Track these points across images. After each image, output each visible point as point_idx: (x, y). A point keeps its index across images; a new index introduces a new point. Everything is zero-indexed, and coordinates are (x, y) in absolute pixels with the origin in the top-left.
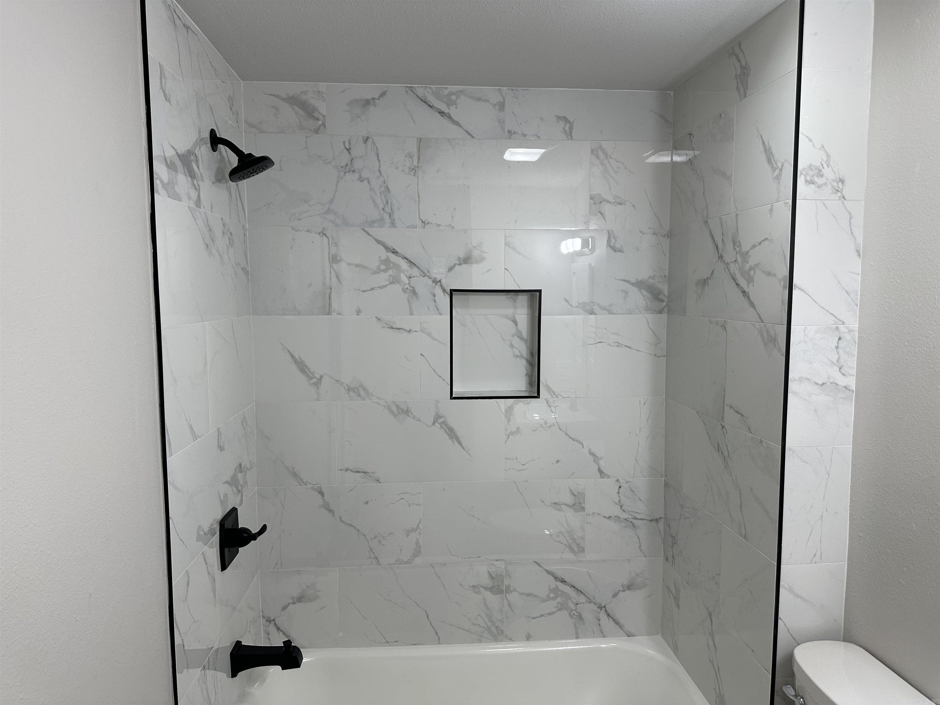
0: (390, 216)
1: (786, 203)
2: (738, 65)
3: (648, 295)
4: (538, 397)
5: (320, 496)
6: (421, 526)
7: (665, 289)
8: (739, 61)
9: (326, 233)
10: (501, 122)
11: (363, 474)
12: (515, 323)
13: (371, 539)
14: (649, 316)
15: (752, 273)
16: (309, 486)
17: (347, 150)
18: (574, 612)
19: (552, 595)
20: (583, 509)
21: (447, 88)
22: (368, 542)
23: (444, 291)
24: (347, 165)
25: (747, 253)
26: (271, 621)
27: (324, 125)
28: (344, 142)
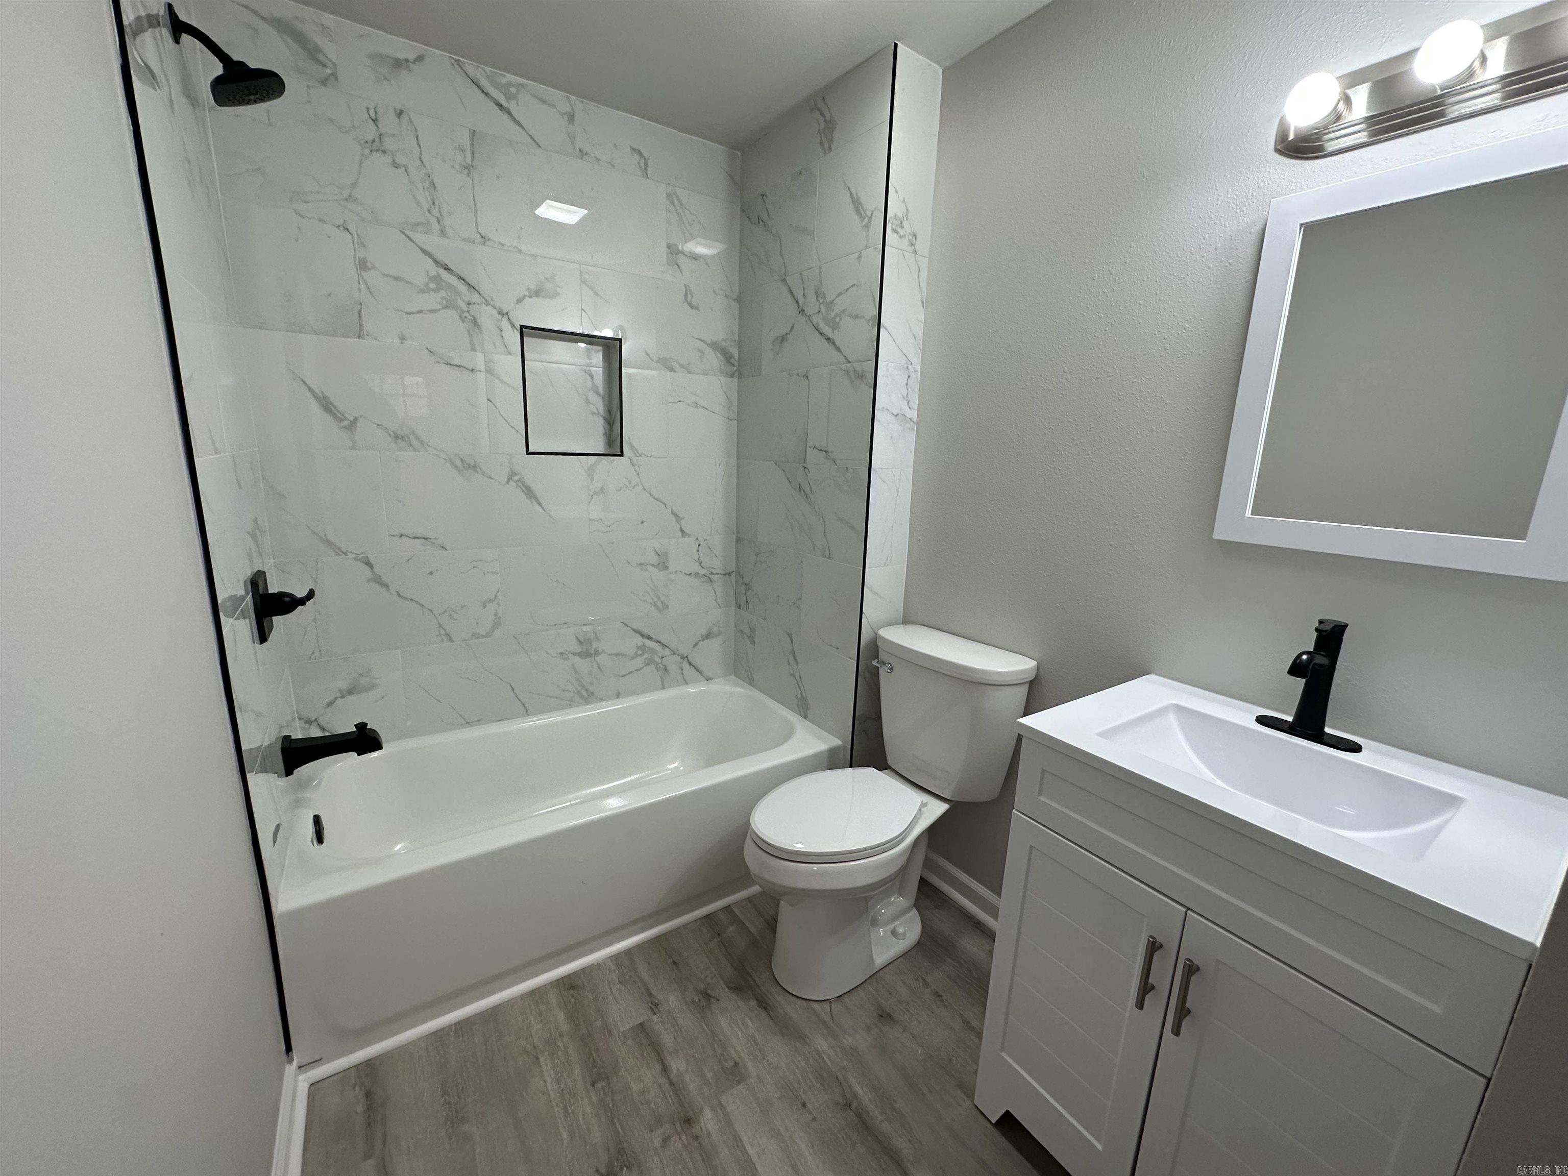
0: (439, 221)
1: (876, 249)
2: (822, 120)
3: (722, 358)
4: (621, 455)
5: (368, 568)
6: (499, 595)
7: (735, 352)
8: (823, 115)
9: (348, 228)
10: (572, 137)
11: (423, 540)
12: (592, 377)
13: (440, 615)
14: (723, 379)
15: (837, 320)
16: (351, 556)
17: (373, 120)
18: (660, 665)
19: (640, 652)
20: (667, 568)
21: (504, 76)
22: (437, 618)
23: (513, 326)
24: (374, 141)
25: (832, 302)
26: (312, 722)
27: (334, 75)
28: (368, 109)
